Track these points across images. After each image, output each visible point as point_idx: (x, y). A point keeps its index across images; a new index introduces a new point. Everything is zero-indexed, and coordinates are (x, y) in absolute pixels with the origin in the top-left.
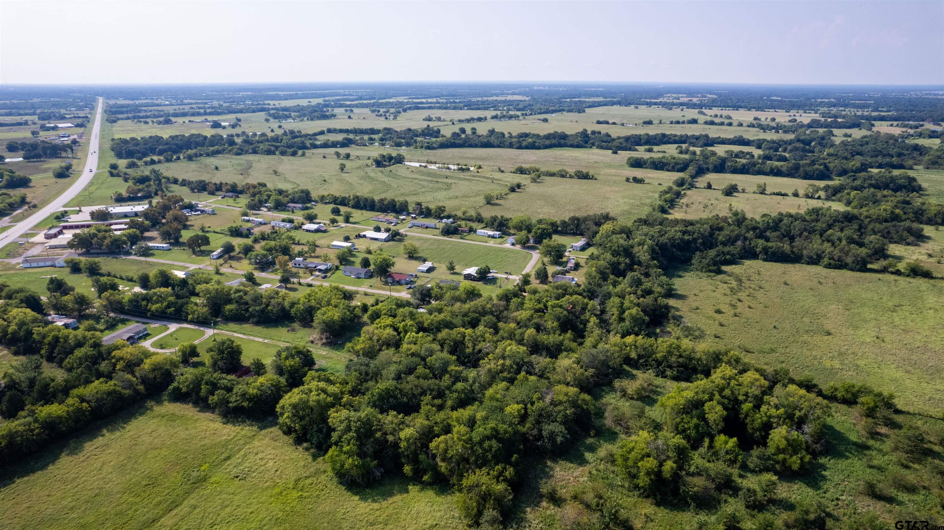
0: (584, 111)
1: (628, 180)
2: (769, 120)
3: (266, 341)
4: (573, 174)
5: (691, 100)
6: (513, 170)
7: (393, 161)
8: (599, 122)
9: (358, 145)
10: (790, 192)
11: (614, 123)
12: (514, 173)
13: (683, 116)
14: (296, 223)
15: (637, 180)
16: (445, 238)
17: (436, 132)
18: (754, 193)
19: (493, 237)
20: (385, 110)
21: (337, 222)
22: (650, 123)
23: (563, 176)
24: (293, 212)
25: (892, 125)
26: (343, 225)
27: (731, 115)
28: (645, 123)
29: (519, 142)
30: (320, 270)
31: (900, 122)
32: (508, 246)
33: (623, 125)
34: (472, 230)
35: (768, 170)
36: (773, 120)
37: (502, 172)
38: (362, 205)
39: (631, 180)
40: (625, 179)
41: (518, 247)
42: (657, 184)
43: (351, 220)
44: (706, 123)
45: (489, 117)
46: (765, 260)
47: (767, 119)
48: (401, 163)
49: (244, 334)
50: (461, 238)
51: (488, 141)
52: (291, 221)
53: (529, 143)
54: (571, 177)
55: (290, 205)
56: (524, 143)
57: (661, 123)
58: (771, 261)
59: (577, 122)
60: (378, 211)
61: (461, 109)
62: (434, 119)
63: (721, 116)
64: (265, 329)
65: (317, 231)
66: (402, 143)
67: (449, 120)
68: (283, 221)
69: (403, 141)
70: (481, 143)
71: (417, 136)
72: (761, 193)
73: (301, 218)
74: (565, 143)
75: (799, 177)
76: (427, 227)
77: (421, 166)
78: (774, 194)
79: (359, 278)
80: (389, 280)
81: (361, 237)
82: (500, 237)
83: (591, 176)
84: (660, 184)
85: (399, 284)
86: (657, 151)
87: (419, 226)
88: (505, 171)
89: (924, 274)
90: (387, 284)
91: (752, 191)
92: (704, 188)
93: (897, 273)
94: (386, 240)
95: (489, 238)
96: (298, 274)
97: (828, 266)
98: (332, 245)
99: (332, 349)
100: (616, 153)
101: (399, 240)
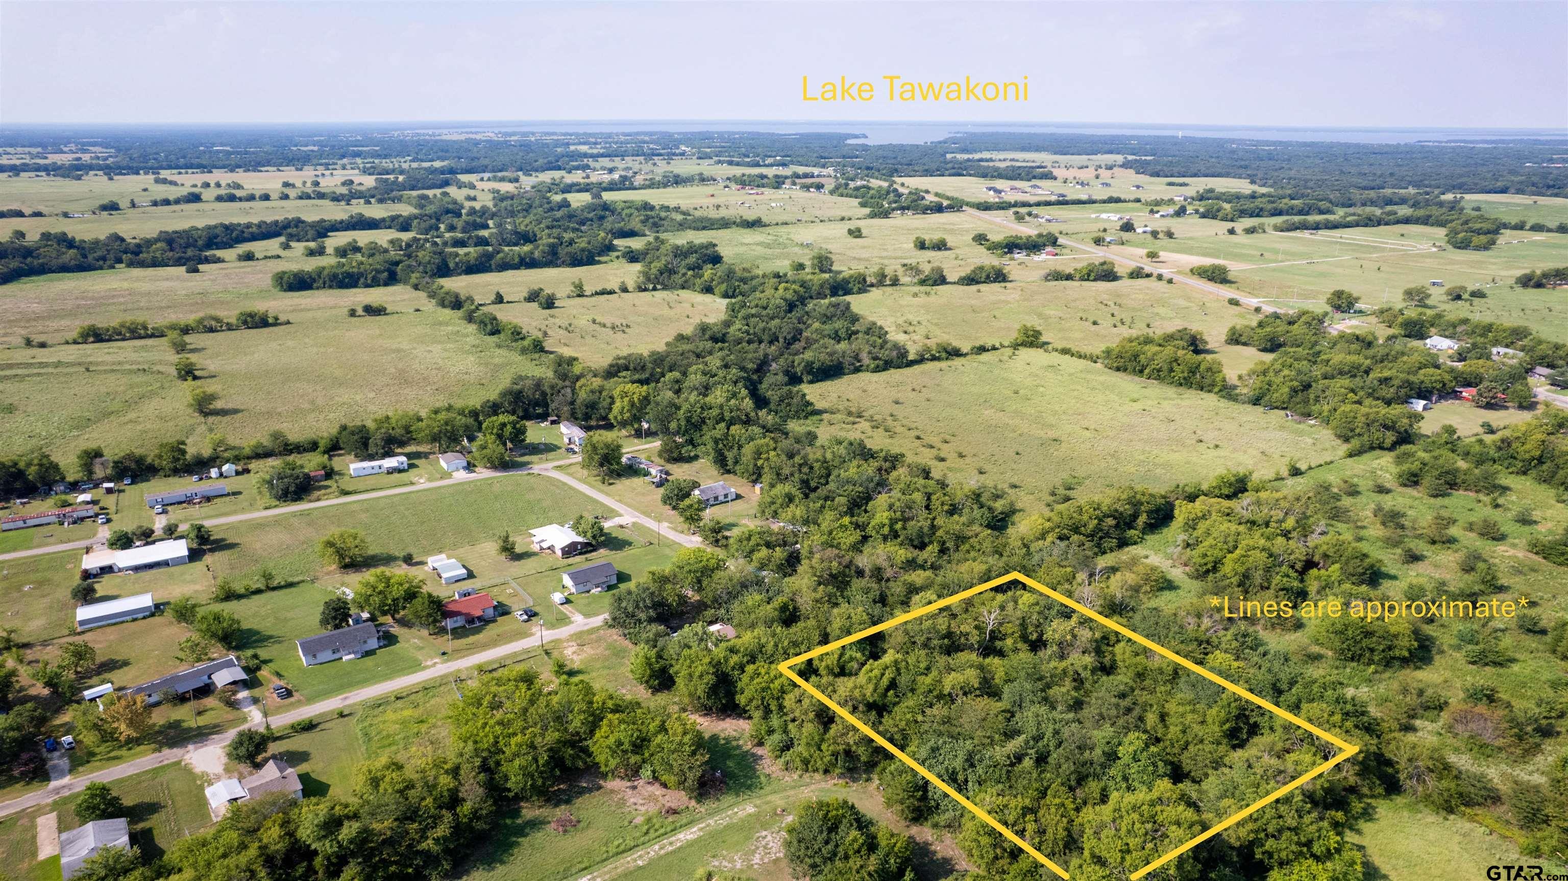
1: (353, 313)
2: (309, 184)
4: (233, 321)
5: (79, 159)
6: (74, 334)
10: (616, 287)
12: (75, 342)
15: (372, 311)
18: (569, 297)
19: (401, 470)
22: (112, 207)
23: (211, 330)
25: (482, 180)
28: (104, 208)
30: (235, 685)
32: (462, 475)
34: (329, 472)
35: (517, 260)
36: (317, 183)
39: (360, 311)
40: (345, 311)
41: (483, 473)
42: (411, 310)
44: (219, 199)
46: (811, 382)
47: (304, 183)
54: (230, 327)
58: (818, 381)
63: (218, 185)
72: (579, 296)
74: (42, 265)
75: (564, 264)
76: (208, 499)
78: (597, 293)
79: (369, 653)
80: (452, 623)
81: (102, 575)
82: (411, 466)
83: (271, 321)
84: (418, 310)
85: (485, 621)
86: (266, 257)
87: (180, 503)
88: (49, 342)
89: (955, 353)
90: (458, 633)
91: (564, 295)
92: (493, 303)
93: (934, 358)
94: (194, 555)
95: (396, 475)
96: (185, 725)
97: (877, 370)
98: (82, 623)
99: (738, 795)
100: (197, 271)
101: (220, 545)
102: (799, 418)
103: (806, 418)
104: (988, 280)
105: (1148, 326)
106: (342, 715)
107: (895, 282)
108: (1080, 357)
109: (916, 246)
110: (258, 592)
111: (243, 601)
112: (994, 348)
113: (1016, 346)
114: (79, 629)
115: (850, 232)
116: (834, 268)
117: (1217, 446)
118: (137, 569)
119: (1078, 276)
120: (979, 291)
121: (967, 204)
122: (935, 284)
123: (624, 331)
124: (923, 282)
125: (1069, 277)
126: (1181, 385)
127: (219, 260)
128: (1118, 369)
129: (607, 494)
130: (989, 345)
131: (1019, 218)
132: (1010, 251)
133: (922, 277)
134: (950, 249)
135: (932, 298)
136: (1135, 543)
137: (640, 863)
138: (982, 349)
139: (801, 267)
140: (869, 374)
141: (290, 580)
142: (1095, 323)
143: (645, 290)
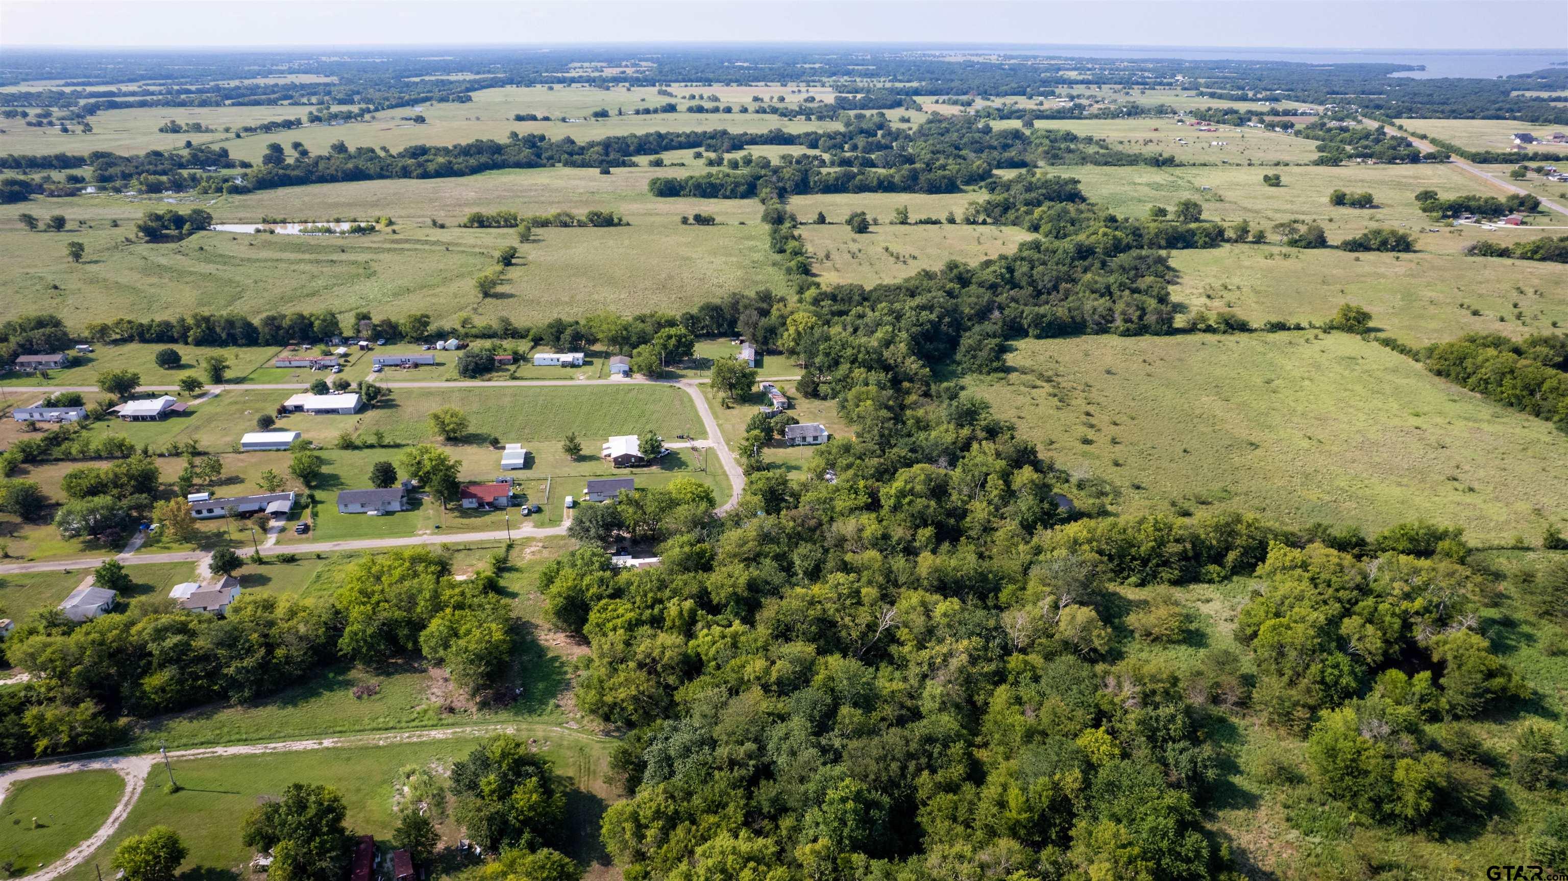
0: (469, 99)
1: (685, 221)
2: (775, 100)
3: (327, 743)
4: (584, 219)
5: (624, 72)
6: (465, 220)
7: (187, 226)
8: (519, 118)
9: (52, 195)
10: (943, 217)
11: (546, 119)
12: (465, 226)
13: (643, 100)
14: (90, 406)
15: (703, 220)
16: (477, 383)
17: (220, 156)
18: (891, 223)
19: (573, 365)
20: (38, 111)
21: (200, 385)
22: (602, 114)
23: (565, 225)
24: (45, 376)
25: (937, 102)
26: (217, 389)
27: (718, 95)
28: (597, 115)
29: (420, 165)
30: (277, 515)
31: (946, 97)
32: (617, 378)
33: (564, 120)
34: (518, 358)
35: (875, 183)
36: (782, 99)
37: (442, 226)
38: (224, 336)
39: (691, 221)
40: (678, 219)
41: (639, 379)
42: (736, 223)
43: (228, 374)
44: (690, 110)
45: (304, 119)
46: (1038, 337)
47: (772, 98)
48: (204, 229)
49: (245, 741)
50: (514, 378)
51: (356, 167)
52: (75, 402)
53: (441, 166)
54: (581, 224)
55: (22, 359)
56: (431, 167)
57: (620, 113)
58: (1047, 337)
59: (478, 119)
60: (267, 344)
61: (218, 104)
62: (185, 128)
63: (701, 97)
64: (290, 710)
65: (166, 415)
66: (162, 183)
67: (221, 128)
68: (50, 404)
69: (164, 178)
70: (344, 172)
71: (182, 166)
72: (902, 223)
73: (96, 389)
74: (504, 161)
75: (921, 190)
76: (416, 366)
77: (258, 231)
78: (921, 222)
79: (389, 513)
80: (466, 503)
81: (291, 412)
82: (586, 363)
83: (616, 220)
84: (742, 223)
85: (495, 507)
86: (673, 165)
87: (397, 365)
88: (447, 224)
89: (1240, 327)
90: (465, 513)
91: (887, 221)
92: (815, 223)
93: (1209, 329)
94: (361, 408)
95: (568, 369)
96: (226, 536)
97: (1126, 333)
98: (245, 445)
99: (516, 714)
100: (608, 173)
101: (389, 404)
102: (981, 373)
103: (989, 373)
104: (1383, 246)
105: (1554, 325)
106: (319, 557)
107: (1260, 239)
108: (1402, 352)
109: (1331, 201)
110: (372, 446)
111: (356, 452)
112: (1298, 328)
113: (1329, 329)
114: (242, 449)
115: (1267, 179)
116: (1202, 217)
117: (1471, 490)
118: (319, 412)
119: (1519, 252)
120: (1357, 259)
121: (1463, 154)
122: (1309, 245)
123: (905, 262)
124: (1293, 243)
125: (1504, 253)
126: (1512, 405)
127: (634, 165)
128: (1439, 373)
129: (716, 416)
130: (1292, 321)
131: (1518, 176)
132: (1456, 216)
133: (1296, 237)
134: (1377, 207)
135: (1288, 263)
136: (1210, 581)
137: (381, 743)
138: (1279, 327)
139: (1162, 212)
140: (1115, 337)
141: (398, 441)
142: (1476, 313)
143: (974, 223)
